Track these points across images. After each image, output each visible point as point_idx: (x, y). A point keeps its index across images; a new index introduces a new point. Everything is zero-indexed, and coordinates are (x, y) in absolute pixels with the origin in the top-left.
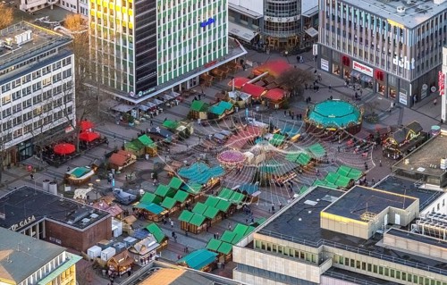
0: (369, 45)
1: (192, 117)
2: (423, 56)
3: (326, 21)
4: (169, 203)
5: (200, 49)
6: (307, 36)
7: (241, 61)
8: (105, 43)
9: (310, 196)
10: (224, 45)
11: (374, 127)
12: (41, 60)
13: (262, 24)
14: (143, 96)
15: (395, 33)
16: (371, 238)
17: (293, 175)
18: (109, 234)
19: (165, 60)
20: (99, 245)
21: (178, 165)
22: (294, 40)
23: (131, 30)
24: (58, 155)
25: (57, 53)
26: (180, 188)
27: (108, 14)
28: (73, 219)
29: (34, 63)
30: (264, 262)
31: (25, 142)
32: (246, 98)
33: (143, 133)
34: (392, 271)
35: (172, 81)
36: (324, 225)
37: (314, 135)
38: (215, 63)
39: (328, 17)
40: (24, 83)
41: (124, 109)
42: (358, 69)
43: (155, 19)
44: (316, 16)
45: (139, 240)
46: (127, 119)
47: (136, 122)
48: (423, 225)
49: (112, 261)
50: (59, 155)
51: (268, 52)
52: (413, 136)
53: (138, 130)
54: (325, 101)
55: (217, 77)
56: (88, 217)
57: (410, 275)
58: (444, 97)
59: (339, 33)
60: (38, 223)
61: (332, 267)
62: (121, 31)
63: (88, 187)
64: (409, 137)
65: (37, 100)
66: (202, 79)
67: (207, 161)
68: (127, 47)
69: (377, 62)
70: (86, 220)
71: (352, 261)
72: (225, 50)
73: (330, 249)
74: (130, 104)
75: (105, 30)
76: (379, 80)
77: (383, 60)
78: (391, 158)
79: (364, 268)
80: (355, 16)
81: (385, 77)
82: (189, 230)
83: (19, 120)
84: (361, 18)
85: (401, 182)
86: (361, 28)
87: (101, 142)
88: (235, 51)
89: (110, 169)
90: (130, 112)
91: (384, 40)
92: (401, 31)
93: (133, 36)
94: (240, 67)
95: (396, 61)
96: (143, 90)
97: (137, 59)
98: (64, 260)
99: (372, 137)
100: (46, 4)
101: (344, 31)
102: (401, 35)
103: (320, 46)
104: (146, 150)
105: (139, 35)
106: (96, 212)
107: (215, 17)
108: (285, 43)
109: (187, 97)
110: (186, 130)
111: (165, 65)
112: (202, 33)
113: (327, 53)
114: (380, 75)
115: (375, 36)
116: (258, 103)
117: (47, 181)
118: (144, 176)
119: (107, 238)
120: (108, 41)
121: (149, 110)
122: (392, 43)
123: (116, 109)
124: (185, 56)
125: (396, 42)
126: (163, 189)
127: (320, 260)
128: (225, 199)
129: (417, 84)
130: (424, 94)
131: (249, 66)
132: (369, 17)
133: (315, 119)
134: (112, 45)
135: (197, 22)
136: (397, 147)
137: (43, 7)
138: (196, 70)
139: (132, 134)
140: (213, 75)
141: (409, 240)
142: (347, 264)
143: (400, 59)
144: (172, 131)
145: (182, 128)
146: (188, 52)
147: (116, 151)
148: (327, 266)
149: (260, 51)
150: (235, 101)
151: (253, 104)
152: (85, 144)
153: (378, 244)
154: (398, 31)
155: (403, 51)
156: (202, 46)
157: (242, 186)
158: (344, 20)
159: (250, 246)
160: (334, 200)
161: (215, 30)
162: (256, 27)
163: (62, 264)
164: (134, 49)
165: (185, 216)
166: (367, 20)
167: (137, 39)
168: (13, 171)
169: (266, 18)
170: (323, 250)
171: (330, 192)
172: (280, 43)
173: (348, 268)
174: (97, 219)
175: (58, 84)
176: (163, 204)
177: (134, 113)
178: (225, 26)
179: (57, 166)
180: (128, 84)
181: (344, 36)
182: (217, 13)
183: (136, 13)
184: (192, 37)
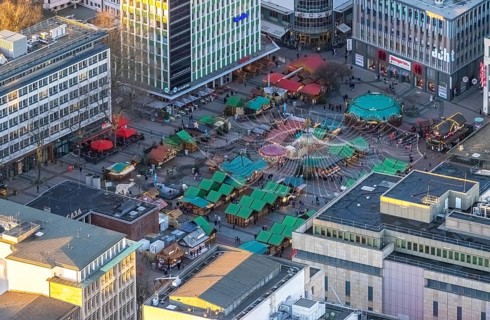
0: (407, 38)
1: (229, 113)
2: (462, 47)
3: (361, 15)
4: (215, 196)
5: (233, 45)
6: (339, 32)
7: (274, 57)
8: (138, 39)
9: (366, 182)
10: (257, 41)
11: (416, 121)
12: (77, 54)
13: (293, 20)
14: (178, 92)
15: (434, 25)
16: (433, 222)
17: (337, 168)
18: (156, 228)
19: (198, 56)
20: (147, 238)
21: (219, 159)
22: (325, 36)
23: (165, 25)
24: (95, 151)
25: (92, 47)
26: (224, 182)
27: (141, 9)
28: (121, 212)
29: (71, 57)
30: (325, 248)
31: (62, 139)
32: (282, 93)
33: (180, 130)
34: (457, 254)
35: (206, 77)
36: (384, 210)
37: (357, 128)
38: (248, 59)
39: (363, 11)
40: (61, 77)
41: (160, 105)
42: (395, 63)
43: (189, 13)
44: (350, 11)
45: (187, 233)
46: (163, 116)
47: (172, 118)
48: (485, 208)
49: (162, 253)
50: (97, 151)
51: (300, 49)
52: (457, 128)
53: (174, 126)
54: (365, 95)
55: (250, 73)
56: (135, 209)
57: (475, 258)
58: (486, 89)
59: (374, 27)
60: (84, 216)
61: (394, 252)
62: (154, 25)
63: (130, 182)
64: (453, 129)
65: (74, 95)
66: (235, 75)
67: (248, 156)
68: (162, 42)
69: (415, 56)
70: (134, 213)
71: (415, 245)
72: (257, 45)
73: (392, 233)
74: (165, 100)
75: (138, 25)
76: (417, 74)
77: (421, 53)
78: (435, 150)
79: (427, 252)
80: (392, 9)
81: (423, 71)
82: (236, 223)
83: (55, 116)
84: (398, 11)
85: (455, 168)
86: (398, 21)
87: (137, 138)
88: (268, 47)
89: (149, 165)
90: (165, 109)
91: (422, 32)
92: (440, 22)
93: (168, 31)
94: (273, 63)
95: (435, 54)
96: (178, 86)
97: (172, 54)
98: (124, 246)
99: (414, 129)
100: (69, 3)
101: (380, 25)
102: (440, 27)
103: (354, 41)
104: (185, 145)
105: (174, 29)
106: (143, 204)
107: (248, 12)
108: (317, 40)
109: (221, 93)
110: (225, 125)
111: (199, 61)
112: (235, 28)
113: (362, 48)
114: (418, 69)
115: (412, 28)
116: (295, 98)
117: (90, 175)
118: (185, 171)
119: (154, 232)
120: (141, 36)
121: (184, 106)
122: (430, 35)
123: (151, 105)
124: (219, 52)
125: (435, 34)
126: (207, 183)
127: (382, 244)
128: (270, 192)
129: (457, 76)
130: (463, 88)
131: (282, 63)
132: (406, 10)
133: (355, 112)
134: (145, 41)
135: (231, 17)
136: (441, 139)
137: (66, 6)
138: (230, 66)
139: (169, 130)
140: (248, 71)
141: (472, 223)
142: (409, 248)
143: (439, 51)
144: (210, 126)
145: (220, 123)
146: (221, 48)
147: (155, 147)
148: (389, 250)
149: (291, 48)
150: (271, 97)
151: (290, 99)
152: (123, 141)
153: (440, 227)
154: (437, 23)
155: (442, 43)
156: (235, 41)
157: (287, 179)
158: (380, 13)
159: (309, 231)
160: (392, 185)
161: (248, 25)
162: (287, 24)
163: (123, 251)
164: (168, 45)
165: (231, 209)
166: (404, 13)
167: (171, 34)
168: (51, 168)
169: (297, 14)
170: (385, 235)
171: (386, 178)
172: (312, 40)
173: (411, 252)
174: (145, 212)
175: (94, 79)
176: (208, 198)
177: (169, 110)
178: (257, 21)
179: (95, 163)
180: (162, 80)
181: (380, 29)
182: (250, 8)
183: (171, 7)
184: (226, 32)
